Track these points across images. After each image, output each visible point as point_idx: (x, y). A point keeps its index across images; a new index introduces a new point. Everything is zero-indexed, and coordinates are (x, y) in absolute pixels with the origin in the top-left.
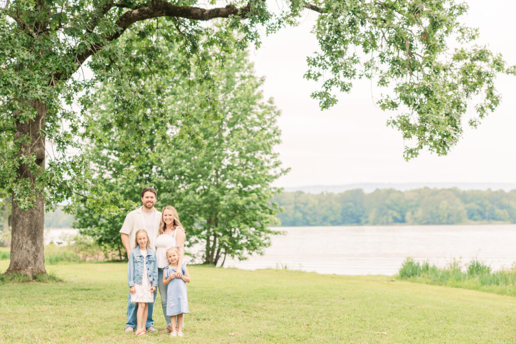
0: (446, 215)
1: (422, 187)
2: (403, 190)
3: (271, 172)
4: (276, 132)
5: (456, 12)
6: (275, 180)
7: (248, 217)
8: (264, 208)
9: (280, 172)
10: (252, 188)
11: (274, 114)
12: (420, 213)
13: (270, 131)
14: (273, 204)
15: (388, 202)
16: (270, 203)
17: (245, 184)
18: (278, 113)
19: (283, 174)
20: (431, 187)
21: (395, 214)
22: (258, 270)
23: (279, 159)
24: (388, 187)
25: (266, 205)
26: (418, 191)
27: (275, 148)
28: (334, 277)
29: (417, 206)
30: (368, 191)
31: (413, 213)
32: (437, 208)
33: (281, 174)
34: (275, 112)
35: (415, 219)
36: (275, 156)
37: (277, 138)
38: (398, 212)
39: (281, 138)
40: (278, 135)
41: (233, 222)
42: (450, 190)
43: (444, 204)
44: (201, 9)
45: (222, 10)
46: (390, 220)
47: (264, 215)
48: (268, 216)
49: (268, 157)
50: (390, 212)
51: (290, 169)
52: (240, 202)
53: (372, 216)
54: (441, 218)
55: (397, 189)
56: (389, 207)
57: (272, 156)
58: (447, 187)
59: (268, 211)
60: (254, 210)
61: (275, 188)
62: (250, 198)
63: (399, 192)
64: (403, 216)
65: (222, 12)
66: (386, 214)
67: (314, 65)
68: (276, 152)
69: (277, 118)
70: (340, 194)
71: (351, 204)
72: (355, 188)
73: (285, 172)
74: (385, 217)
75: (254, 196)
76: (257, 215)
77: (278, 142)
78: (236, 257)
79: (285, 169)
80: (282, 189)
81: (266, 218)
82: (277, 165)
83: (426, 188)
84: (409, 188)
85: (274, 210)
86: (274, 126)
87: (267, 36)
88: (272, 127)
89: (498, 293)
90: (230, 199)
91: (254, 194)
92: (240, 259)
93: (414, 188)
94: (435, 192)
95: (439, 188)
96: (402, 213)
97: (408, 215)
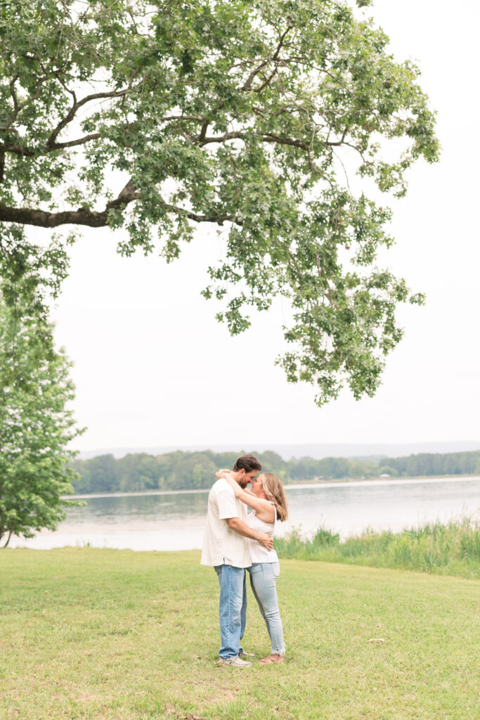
0: (200, 479)
1: (174, 450)
2: (155, 454)
3: (65, 433)
4: (69, 386)
5: (377, 219)
6: (69, 442)
7: (40, 486)
8: (56, 475)
9: (76, 432)
10: (43, 451)
11: (65, 365)
12: (173, 478)
13: (62, 385)
14: (67, 470)
15: (140, 467)
16: (64, 469)
17: (35, 447)
18: (71, 365)
19: (78, 435)
20: (185, 450)
21: (148, 480)
22: (55, 549)
23: (74, 417)
24: (139, 452)
25: (59, 471)
26: (171, 455)
27: (68, 405)
28: (156, 554)
29: (170, 470)
30: (118, 456)
31: (166, 478)
32: (191, 472)
33: (76, 435)
34: (67, 363)
35: (169, 484)
36: (69, 414)
37: (71, 392)
38: (150, 477)
39: (76, 392)
40: (72, 389)
41: (23, 493)
42: (203, 453)
43: (198, 468)
44: (45, 213)
45: (73, 214)
46: (143, 485)
47: (57, 483)
48: (63, 484)
49: (60, 415)
50: (143, 477)
51: (86, 428)
52: (31, 469)
53: (123, 483)
54: (195, 483)
55: (149, 453)
56: (141, 473)
57: (66, 414)
58: (201, 450)
59: (61, 478)
60: (46, 478)
61: (69, 451)
62: (43, 464)
63: (152, 456)
64: (156, 482)
65: (73, 217)
66: (138, 480)
67: (217, 278)
68: (70, 410)
69: (70, 370)
70: (89, 461)
71: (100, 471)
72: (104, 453)
73: (80, 432)
74: (137, 483)
75: (48, 461)
76: (51, 483)
77: (72, 397)
78: (21, 534)
79: (81, 429)
80: (78, 452)
81: (61, 487)
82: (71, 424)
83: (179, 452)
84: (161, 452)
85: (69, 477)
86: (67, 379)
87: (160, 238)
88: (63, 380)
89: (371, 566)
90: (19, 466)
91: (48, 459)
92: (26, 536)
93: (167, 451)
94: (188, 456)
95: (193, 450)
96: (155, 478)
97: (161, 480)
